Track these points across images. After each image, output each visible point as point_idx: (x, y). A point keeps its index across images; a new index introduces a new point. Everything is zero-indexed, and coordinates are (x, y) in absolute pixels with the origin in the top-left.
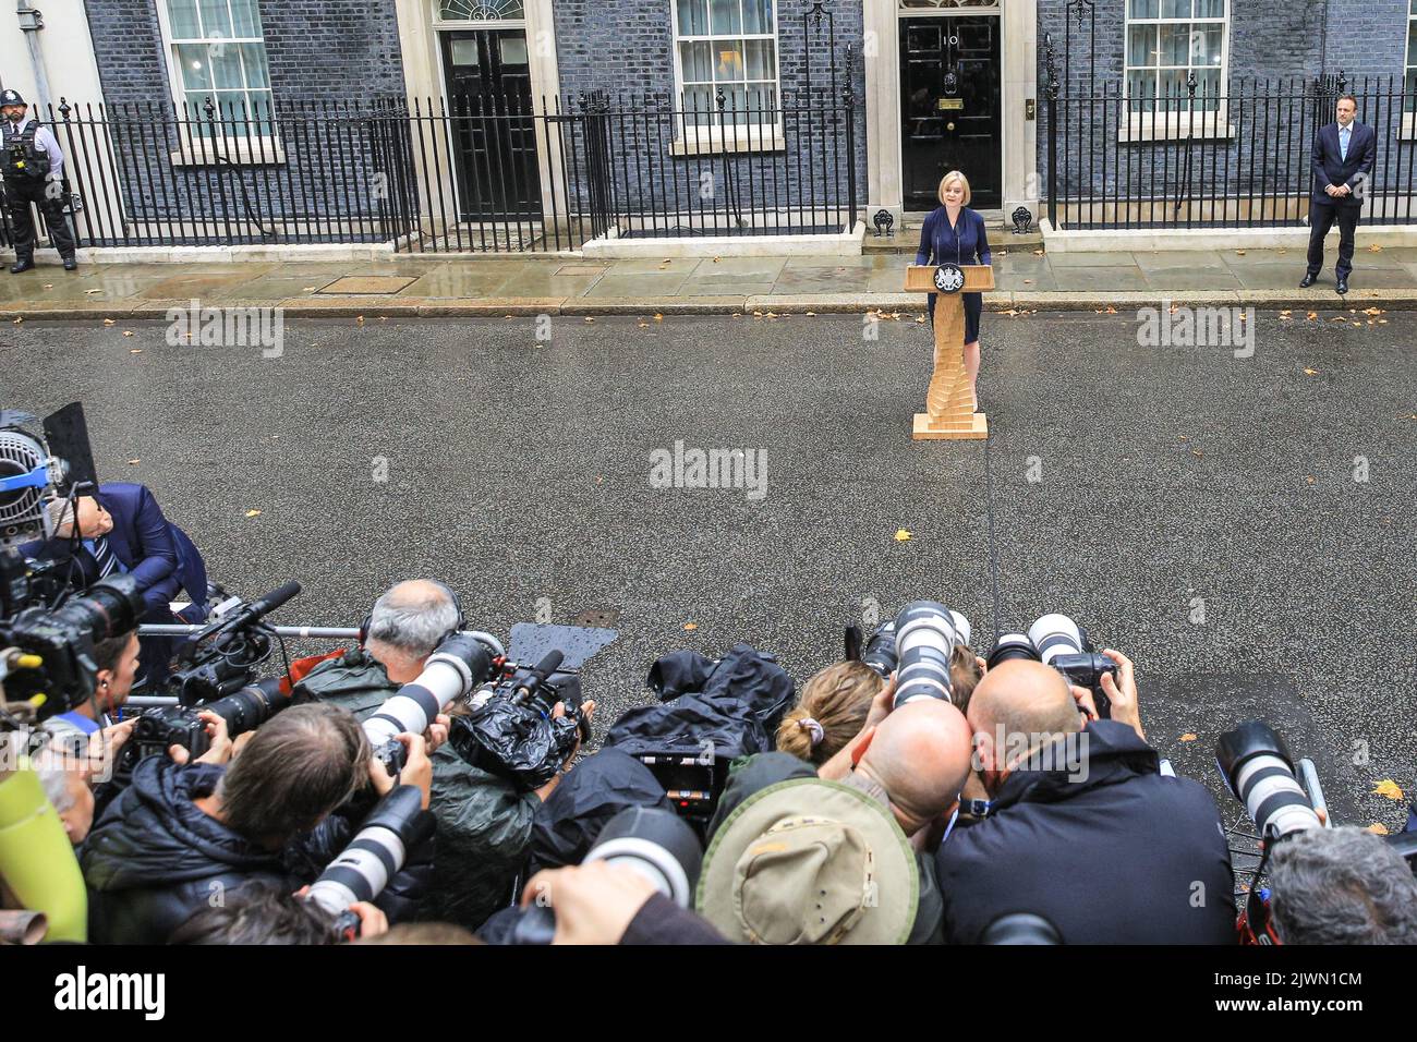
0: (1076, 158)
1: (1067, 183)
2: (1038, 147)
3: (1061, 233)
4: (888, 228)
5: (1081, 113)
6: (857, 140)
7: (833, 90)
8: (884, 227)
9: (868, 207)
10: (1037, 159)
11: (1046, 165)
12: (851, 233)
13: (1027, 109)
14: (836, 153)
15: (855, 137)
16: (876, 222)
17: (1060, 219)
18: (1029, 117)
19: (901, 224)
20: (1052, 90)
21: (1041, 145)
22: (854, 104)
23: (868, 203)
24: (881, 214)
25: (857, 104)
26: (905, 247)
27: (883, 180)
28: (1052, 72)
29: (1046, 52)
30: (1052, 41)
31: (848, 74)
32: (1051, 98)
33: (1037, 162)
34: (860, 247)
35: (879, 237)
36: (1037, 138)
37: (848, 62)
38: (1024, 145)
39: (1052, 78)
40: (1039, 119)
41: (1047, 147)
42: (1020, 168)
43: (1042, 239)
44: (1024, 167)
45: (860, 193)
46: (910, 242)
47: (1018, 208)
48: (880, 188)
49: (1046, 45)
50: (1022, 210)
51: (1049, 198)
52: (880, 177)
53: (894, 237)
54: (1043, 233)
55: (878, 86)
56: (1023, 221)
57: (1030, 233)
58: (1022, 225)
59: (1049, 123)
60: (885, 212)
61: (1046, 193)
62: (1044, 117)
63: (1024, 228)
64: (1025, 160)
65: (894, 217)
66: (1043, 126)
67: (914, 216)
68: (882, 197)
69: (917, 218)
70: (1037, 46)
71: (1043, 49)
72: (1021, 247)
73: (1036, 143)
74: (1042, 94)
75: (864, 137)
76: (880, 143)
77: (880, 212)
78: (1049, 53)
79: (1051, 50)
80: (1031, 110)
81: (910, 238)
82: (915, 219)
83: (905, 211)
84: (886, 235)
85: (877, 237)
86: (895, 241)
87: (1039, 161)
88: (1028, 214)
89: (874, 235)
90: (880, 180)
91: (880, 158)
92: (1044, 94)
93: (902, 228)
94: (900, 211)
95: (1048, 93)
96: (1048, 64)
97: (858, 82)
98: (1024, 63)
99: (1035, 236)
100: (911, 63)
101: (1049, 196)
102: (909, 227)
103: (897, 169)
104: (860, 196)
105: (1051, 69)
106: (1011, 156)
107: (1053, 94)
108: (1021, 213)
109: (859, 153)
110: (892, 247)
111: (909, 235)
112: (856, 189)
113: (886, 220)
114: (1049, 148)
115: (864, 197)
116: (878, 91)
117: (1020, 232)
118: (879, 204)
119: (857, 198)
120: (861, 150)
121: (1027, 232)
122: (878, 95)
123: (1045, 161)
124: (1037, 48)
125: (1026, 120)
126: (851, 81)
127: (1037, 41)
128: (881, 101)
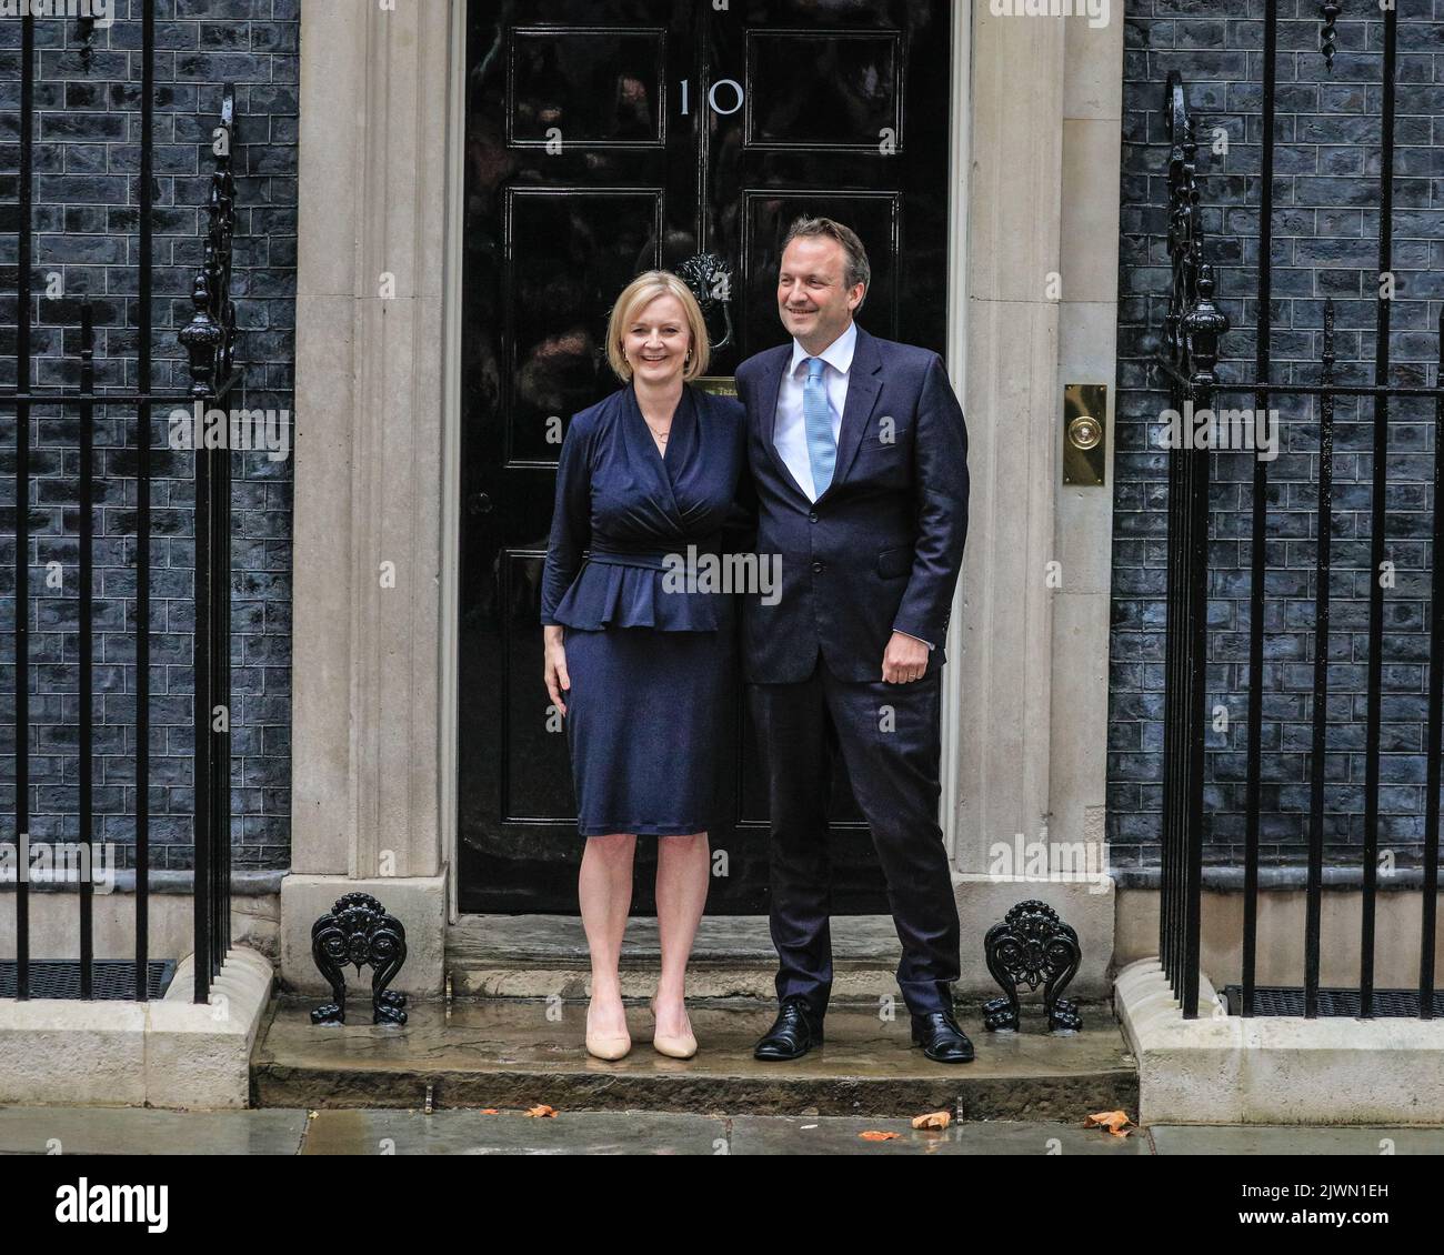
0: (1302, 677)
1: (1257, 797)
2: (1118, 617)
3: (1219, 1028)
4: (380, 983)
5: (1325, 461)
6: (248, 558)
7: (142, 314)
8: (358, 978)
9: (290, 882)
10: (1116, 674)
11: (1155, 704)
12: (201, 995)
13: (1070, 433)
14: (142, 614)
15: (235, 542)
16: (325, 958)
17: (1219, 962)
18: (1078, 468)
19: (446, 971)
20: (1189, 340)
21: (1134, 608)
22: (239, 383)
23: (286, 864)
24: (349, 917)
25: (252, 383)
26: (460, 1074)
27: (361, 753)
28: (1191, 256)
29: (1169, 160)
30: (1193, 113)
31: (214, 240)
32: (1187, 378)
33: (1110, 689)
34: (245, 1068)
35: (336, 1023)
36: (1115, 572)
37: (216, 179)
38: (1053, 606)
39: (1191, 286)
40: (1124, 481)
41: (1162, 620)
42: (1029, 713)
43: (1127, 1059)
44: (1048, 709)
45: (248, 812)
46: (485, 1055)
47: (1019, 909)
48: (346, 792)
49: (1168, 132)
50: (1036, 920)
51: (1164, 865)
52: (348, 740)
53: (408, 1030)
54: (1135, 1028)
55: (358, 302)
56: (1037, 971)
57: (1068, 1026)
58: (1033, 989)
59: (1173, 501)
60: (365, 905)
61: (1154, 840)
62: (1152, 473)
63: (1040, 1007)
64: (1054, 676)
65: (407, 932)
66: (1144, 519)
67: (504, 932)
68: (353, 837)
69: (523, 944)
70: (1124, 136)
71: (1150, 150)
72: (1026, 1090)
73: (1112, 601)
74: (1142, 363)
75: (281, 545)
76: (355, 573)
77: (342, 905)
78: (1178, 164)
79: (1190, 155)
80: (1087, 439)
81: (486, 1035)
82: (514, 949)
83: (462, 910)
84: (370, 1015)
85: (323, 1024)
86: (413, 1048)
87: (1125, 683)
88: (1063, 937)
89: (313, 1016)
90: (348, 751)
91: (354, 646)
92: (1153, 362)
93: (449, 989)
94: (438, 905)
95: (1174, 357)
96: (1175, 219)
97: (263, 281)
98: (1057, 212)
99: (1094, 1042)
100: (516, 198)
101: (1164, 857)
102: (484, 985)
103: (434, 701)
104: (249, 825)
105: (1186, 245)
106: (985, 654)
107: (1194, 359)
108: (1031, 934)
109: (256, 618)
110: (397, 1074)
111: (481, 1022)
112: (229, 790)
113: (374, 947)
114: (1170, 624)
115: (270, 830)
116: (358, 323)
117: (1023, 1021)
118: (339, 870)
119: (233, 836)
120: (262, 607)
121: (1055, 1025)
122: (358, 343)
123: (1150, 683)
124: (1123, 144)
125: (1065, 483)
126: (228, 270)
127: (1125, 112)
128: (367, 374)
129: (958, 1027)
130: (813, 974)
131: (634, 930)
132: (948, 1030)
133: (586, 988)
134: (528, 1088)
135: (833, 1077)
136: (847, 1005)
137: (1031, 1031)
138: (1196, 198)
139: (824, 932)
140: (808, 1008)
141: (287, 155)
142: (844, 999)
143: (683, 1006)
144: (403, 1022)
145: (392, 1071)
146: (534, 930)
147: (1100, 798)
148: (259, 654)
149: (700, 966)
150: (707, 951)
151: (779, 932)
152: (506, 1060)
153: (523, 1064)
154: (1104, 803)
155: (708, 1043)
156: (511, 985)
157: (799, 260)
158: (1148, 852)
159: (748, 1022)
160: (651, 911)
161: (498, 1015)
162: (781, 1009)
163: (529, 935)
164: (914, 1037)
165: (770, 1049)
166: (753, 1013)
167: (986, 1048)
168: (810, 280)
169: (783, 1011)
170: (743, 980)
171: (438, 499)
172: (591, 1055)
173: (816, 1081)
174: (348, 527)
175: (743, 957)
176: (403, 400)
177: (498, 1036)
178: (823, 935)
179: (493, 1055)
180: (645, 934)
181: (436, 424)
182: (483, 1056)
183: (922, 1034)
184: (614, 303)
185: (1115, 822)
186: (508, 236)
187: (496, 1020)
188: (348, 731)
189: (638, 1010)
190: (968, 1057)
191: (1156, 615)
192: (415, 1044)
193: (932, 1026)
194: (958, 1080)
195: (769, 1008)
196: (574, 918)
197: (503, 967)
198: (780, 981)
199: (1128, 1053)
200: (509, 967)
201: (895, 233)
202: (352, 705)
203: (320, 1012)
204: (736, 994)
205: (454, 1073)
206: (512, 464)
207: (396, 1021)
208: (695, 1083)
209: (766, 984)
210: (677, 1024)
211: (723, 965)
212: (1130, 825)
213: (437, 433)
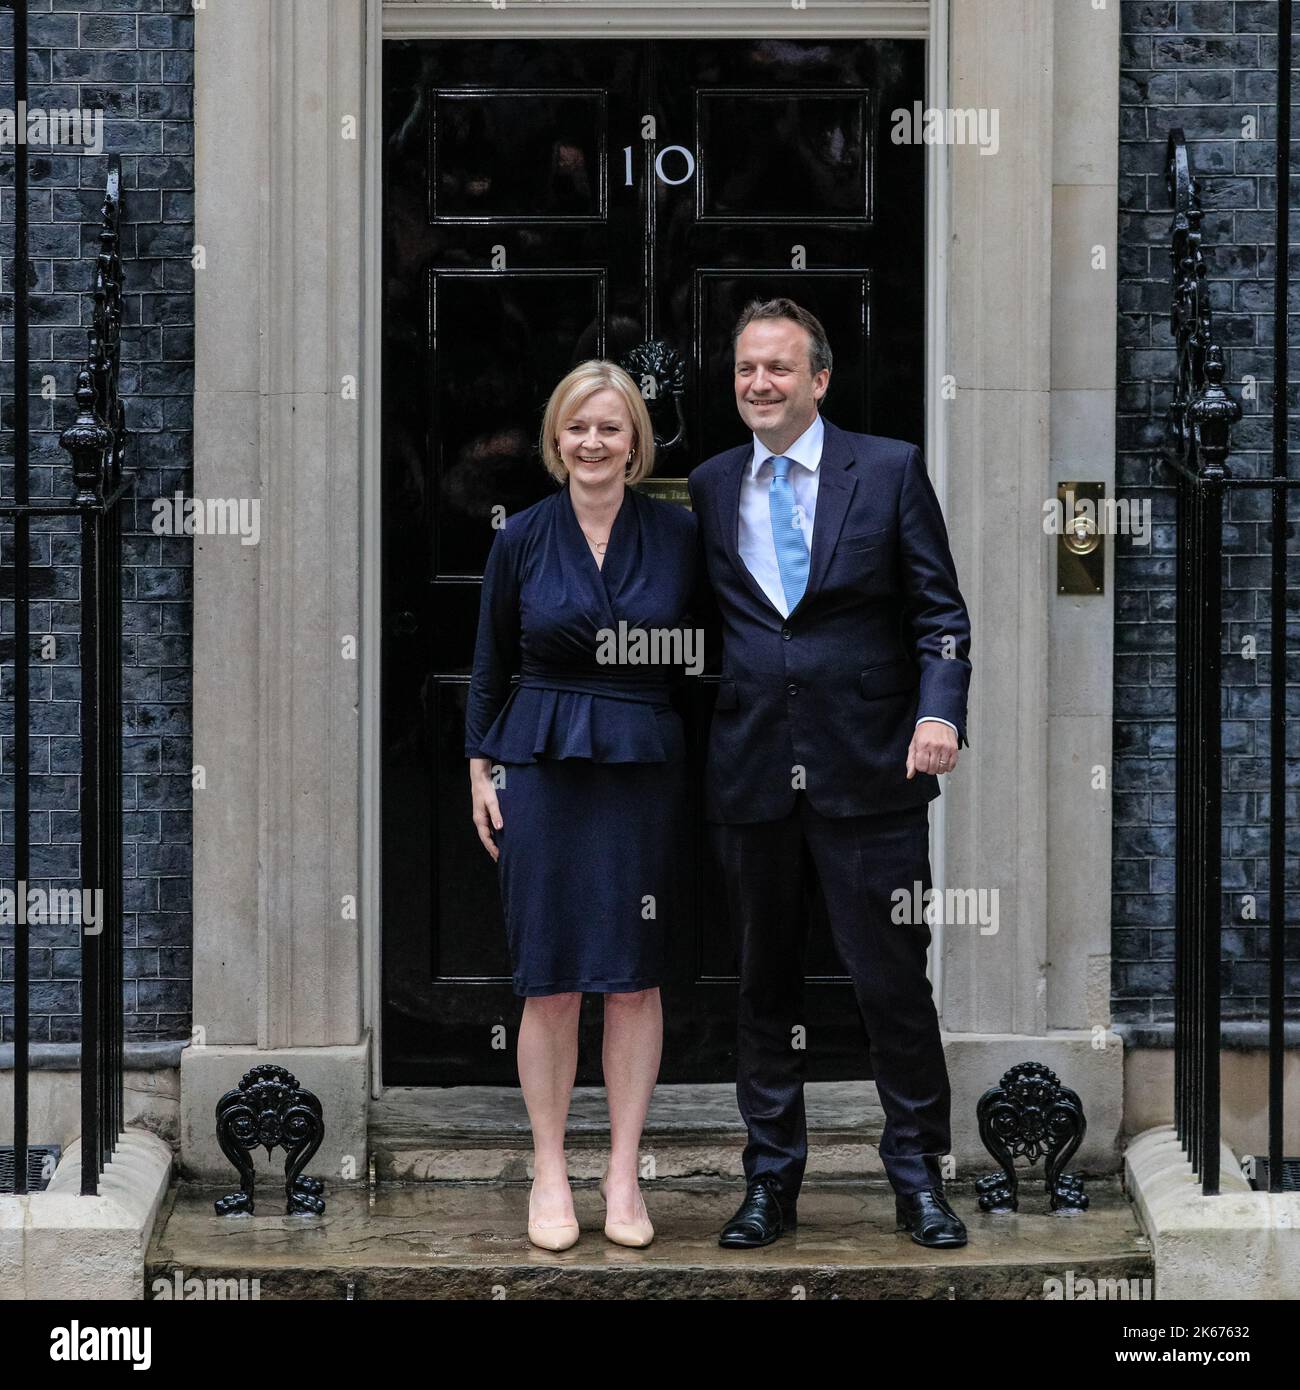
1: (1281, 943)
3: (1243, 1206)
4: (293, 1167)
7: (18, 415)
8: (269, 1162)
9: (189, 1053)
12: (90, 1187)
14: (20, 753)
16: (232, 1140)
18: (1073, 576)
19: (369, 1152)
20: (1197, 430)
21: (1139, 731)
22: (130, 492)
23: (187, 1034)
24: (258, 1093)
25: (144, 493)
26: (385, 1270)
27: (271, 905)
28: (1198, 336)
29: (1171, 229)
30: (1199, 177)
31: (100, 330)
32: (1195, 471)
33: (1113, 822)
34: (139, 1268)
35: (244, 1214)
36: (1118, 693)
37: (102, 261)
38: (1048, 731)
39: (1198, 370)
40: (1126, 588)
41: (1171, 744)
42: (1023, 851)
43: (1141, 1241)
44: (1043, 845)
45: (143, 976)
46: (413, 1247)
47: (1016, 1072)
48: (255, 951)
49: (1170, 199)
50: (1034, 1084)
51: (1178, 1021)
52: (256, 892)
53: (326, 1221)
54: (1149, 1206)
55: (263, 400)
56: (1037, 1143)
57: (1071, 1205)
58: (1033, 1163)
59: (1182, 610)
60: (277, 1079)
61: (1166, 992)
62: (1157, 580)
63: (1040, 1184)
64: (1050, 809)
65: (325, 1109)
66: (1149, 631)
67: (435, 1106)
68: (262, 1002)
69: (457, 1120)
70: (1121, 203)
71: (1151, 219)
72: (1027, 1279)
73: (1114, 723)
74: (1144, 457)
75: (179, 673)
76: (263, 702)
77: (250, 1079)
78: (1182, 234)
79: (1196, 223)
80: (1083, 543)
81: (414, 1225)
82: (446, 1126)
83: (389, 1081)
84: (283, 1204)
85: (229, 1216)
86: (333, 1241)
87: (1129, 816)
88: (1065, 1103)
89: (217, 1206)
90: (256, 905)
91: (263, 786)
92: (1156, 455)
93: (372, 1173)
94: (359, 1075)
95: (1181, 450)
96: (1180, 295)
97: (156, 377)
98: (1047, 290)
99: (1104, 1223)
100: (441, 281)
101: (1178, 1012)
102: (412, 1167)
103: (353, 846)
104: (144, 990)
105: (1193, 324)
106: (974, 783)
107: (1202, 451)
108: (1029, 1100)
109: (151, 756)
110: (313, 1271)
111: (409, 1210)
112: (121, 951)
113: (286, 1126)
114: (1180, 748)
115: (167, 996)
116: (264, 424)
117: (1022, 1200)
118: (249, 1039)
119: (125, 1003)
120: (157, 742)
121: (1058, 1203)
122: (264, 446)
123: (1160, 816)
124: (1120, 212)
125: (1059, 592)
126: (115, 365)
127: (1121, 175)
128: (274, 481)
129: (950, 1210)
130: (785, 1150)
131: (582, 1102)
132: (938, 1211)
133: (528, 1169)
134: (463, 1284)
135: (808, 1266)
136: (823, 1183)
137: (1031, 1211)
138: (1202, 271)
139: (798, 1103)
140: (779, 1188)
141: (181, 235)
142: (819, 1176)
143: (637, 1187)
144: (320, 1211)
145: (308, 1268)
146: (467, 1103)
147: (1103, 945)
148: (155, 796)
149: (656, 1141)
150: (664, 1125)
151: (748, 1101)
152: (437, 1252)
153: (458, 1257)
154: (1108, 950)
155: (666, 1230)
156: (443, 1167)
157: (759, 345)
158: (1161, 1006)
159: (711, 1205)
160: (600, 1082)
161: (428, 1202)
162: (749, 1189)
163: (464, 1110)
164: (899, 1221)
165: (738, 1235)
166: (716, 1195)
167: (980, 1231)
168: (773, 367)
169: (751, 1191)
170: (705, 1156)
171: (356, 620)
172: (534, 1245)
173: (789, 1271)
174: (256, 652)
175: (705, 1131)
176: (316, 509)
177: (428, 1225)
178: (797, 1105)
179: (422, 1247)
180: (595, 1106)
181: (354, 536)
182: (411, 1249)
183: (908, 1216)
184: (550, 395)
185: (1122, 973)
186: (433, 324)
187: (426, 1207)
188: (256, 882)
189: (587, 1191)
190: (960, 1242)
191: (1164, 738)
192: (335, 1236)
193: (920, 1206)
194: (950, 1268)
195: (735, 1188)
196: (513, 1089)
197: (434, 1147)
198: (749, 1157)
199: (1141, 1235)
200: (440, 1146)
201: (866, 316)
202: (260, 853)
203: (226, 1202)
204: (697, 1173)
205: (379, 1269)
206: (439, 579)
207: (311, 1210)
208: (651, 1275)
209: (732, 1162)
210: (631, 1208)
211: (682, 1140)
212: (1139, 975)
213: (354, 545)
